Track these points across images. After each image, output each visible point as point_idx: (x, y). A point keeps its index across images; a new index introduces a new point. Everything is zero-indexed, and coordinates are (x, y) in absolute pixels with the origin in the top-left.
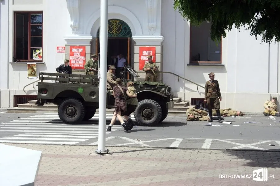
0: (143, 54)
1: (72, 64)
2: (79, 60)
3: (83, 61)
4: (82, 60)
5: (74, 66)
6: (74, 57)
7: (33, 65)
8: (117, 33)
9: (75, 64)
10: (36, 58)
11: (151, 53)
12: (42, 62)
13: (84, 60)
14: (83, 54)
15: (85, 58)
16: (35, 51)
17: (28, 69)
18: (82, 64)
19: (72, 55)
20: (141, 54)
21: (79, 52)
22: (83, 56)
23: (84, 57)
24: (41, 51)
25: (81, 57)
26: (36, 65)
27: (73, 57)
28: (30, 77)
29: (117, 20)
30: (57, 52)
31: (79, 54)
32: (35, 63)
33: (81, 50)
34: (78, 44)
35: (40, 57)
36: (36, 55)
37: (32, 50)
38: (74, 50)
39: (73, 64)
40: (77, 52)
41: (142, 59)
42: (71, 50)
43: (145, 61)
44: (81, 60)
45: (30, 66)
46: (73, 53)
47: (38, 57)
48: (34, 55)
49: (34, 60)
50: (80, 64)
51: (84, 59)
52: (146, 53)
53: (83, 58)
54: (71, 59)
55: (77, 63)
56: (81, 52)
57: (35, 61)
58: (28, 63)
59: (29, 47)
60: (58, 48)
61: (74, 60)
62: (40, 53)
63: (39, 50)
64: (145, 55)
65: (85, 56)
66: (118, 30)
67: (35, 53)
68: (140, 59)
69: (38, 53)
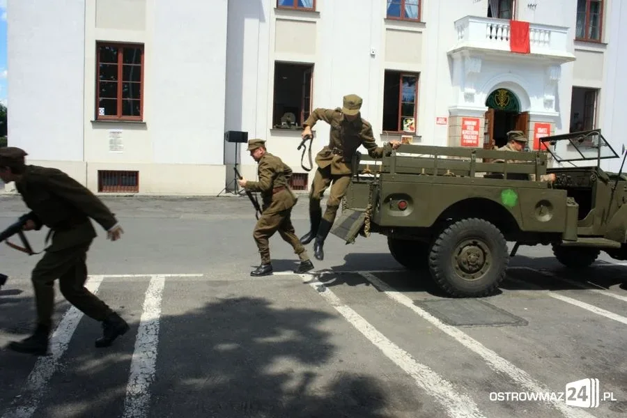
0: (538, 131)
1: (464, 139)
2: (472, 135)
3: (475, 136)
6: (467, 131)
7: (408, 138)
8: (504, 106)
9: (468, 140)
10: (406, 128)
11: (546, 131)
12: (417, 134)
14: (477, 128)
16: (406, 121)
18: (475, 140)
19: (465, 128)
20: (536, 131)
21: (472, 126)
24: (414, 121)
29: (505, 90)
30: (437, 124)
31: (473, 128)
32: (411, 136)
33: (474, 123)
34: (471, 116)
35: (412, 129)
36: (408, 126)
37: (402, 119)
38: (467, 123)
39: (466, 140)
40: (470, 126)
41: (536, 136)
42: (463, 123)
45: (406, 139)
46: (466, 125)
47: (409, 128)
48: (405, 126)
49: (406, 132)
50: (472, 140)
51: (478, 134)
52: (540, 130)
53: (476, 133)
54: (463, 133)
58: (403, 136)
59: (400, 117)
60: (438, 118)
61: (466, 134)
62: (412, 124)
63: (411, 120)
64: (540, 133)
65: (478, 130)
66: (505, 102)
67: (406, 124)
68: (534, 137)
69: (409, 123)
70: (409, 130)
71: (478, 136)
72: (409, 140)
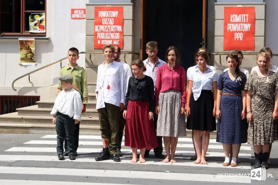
0: (231, 21)
1: (99, 39)
2: (112, 32)
3: (118, 34)
4: (117, 32)
5: (102, 43)
6: (102, 27)
7: (28, 41)
9: (103, 39)
10: (34, 29)
11: (246, 18)
12: (45, 36)
13: (120, 32)
14: (119, 21)
15: (123, 28)
16: (33, 18)
17: (21, 49)
18: (117, 39)
19: (99, 22)
20: (227, 21)
21: (111, 18)
22: (119, 25)
23: (121, 26)
24: (43, 17)
25: (115, 26)
26: (34, 43)
27: (100, 26)
28: (24, 63)
30: (72, 19)
31: (111, 22)
32: (33, 39)
33: (115, 14)
34: (109, 3)
35: (42, 27)
36: (35, 25)
37: (27, 15)
38: (102, 14)
39: (101, 40)
40: (108, 17)
41: (228, 29)
42: (96, 14)
43: (235, 33)
44: (115, 32)
45: (24, 43)
46: (101, 18)
47: (38, 28)
48: (31, 24)
49: (31, 33)
50: (113, 40)
51: (121, 30)
53: (119, 28)
54: (97, 30)
55: (109, 38)
56: (114, 18)
57: (33, 35)
58: (21, 39)
59: (23, 11)
60: (73, 11)
61: (102, 32)
62: (41, 21)
63: (40, 15)
64: (236, 23)
65: (122, 24)
67: (33, 21)
68: (225, 30)
69: (38, 21)
70: (38, 31)
71: (122, 33)
72: (29, 44)
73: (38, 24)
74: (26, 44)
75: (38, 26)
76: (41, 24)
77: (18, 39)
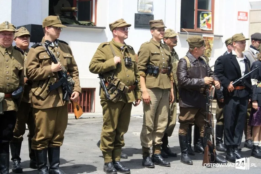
10: (203, 27)
16: (203, 16)
24: (210, 16)
26: (213, 39)
30: (238, 20)
35: (209, 26)
36: (204, 22)
37: (198, 13)
48: (202, 22)
49: (202, 30)
57: (203, 32)
59: (196, 10)
60: (239, 13)
62: (208, 20)
63: (208, 14)
67: (202, 19)
69: (206, 19)
70: (206, 28)
73: (206, 23)
74: (207, 40)
75: (206, 24)
76: (208, 22)
77: (202, 35)
